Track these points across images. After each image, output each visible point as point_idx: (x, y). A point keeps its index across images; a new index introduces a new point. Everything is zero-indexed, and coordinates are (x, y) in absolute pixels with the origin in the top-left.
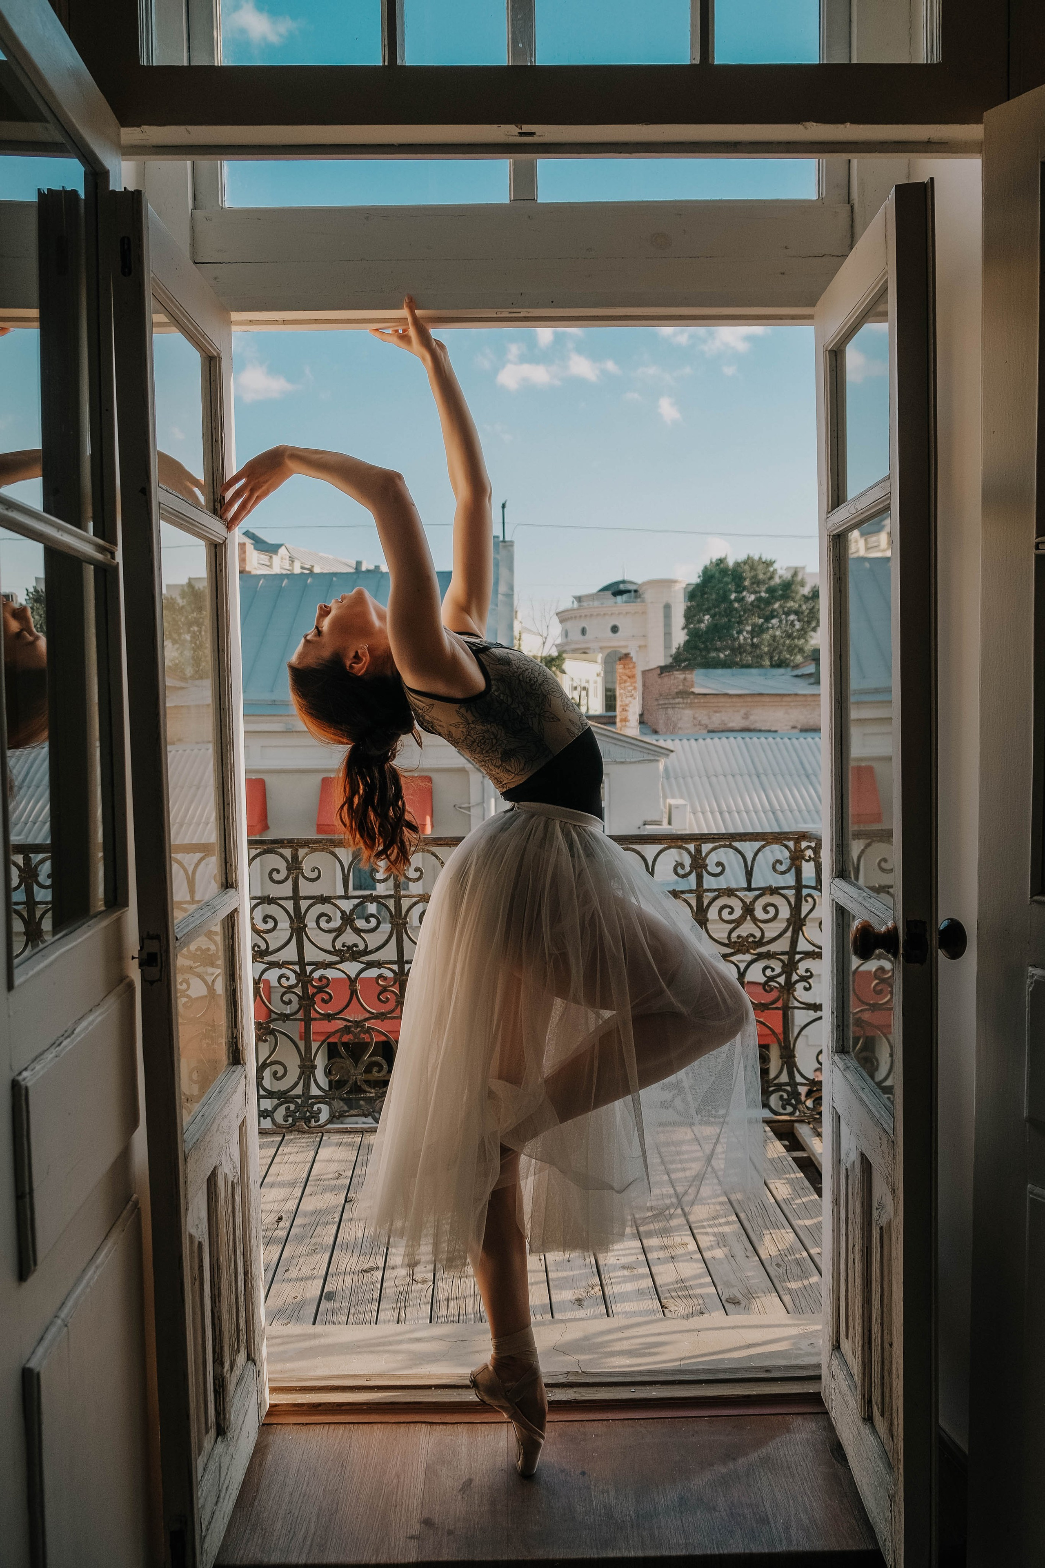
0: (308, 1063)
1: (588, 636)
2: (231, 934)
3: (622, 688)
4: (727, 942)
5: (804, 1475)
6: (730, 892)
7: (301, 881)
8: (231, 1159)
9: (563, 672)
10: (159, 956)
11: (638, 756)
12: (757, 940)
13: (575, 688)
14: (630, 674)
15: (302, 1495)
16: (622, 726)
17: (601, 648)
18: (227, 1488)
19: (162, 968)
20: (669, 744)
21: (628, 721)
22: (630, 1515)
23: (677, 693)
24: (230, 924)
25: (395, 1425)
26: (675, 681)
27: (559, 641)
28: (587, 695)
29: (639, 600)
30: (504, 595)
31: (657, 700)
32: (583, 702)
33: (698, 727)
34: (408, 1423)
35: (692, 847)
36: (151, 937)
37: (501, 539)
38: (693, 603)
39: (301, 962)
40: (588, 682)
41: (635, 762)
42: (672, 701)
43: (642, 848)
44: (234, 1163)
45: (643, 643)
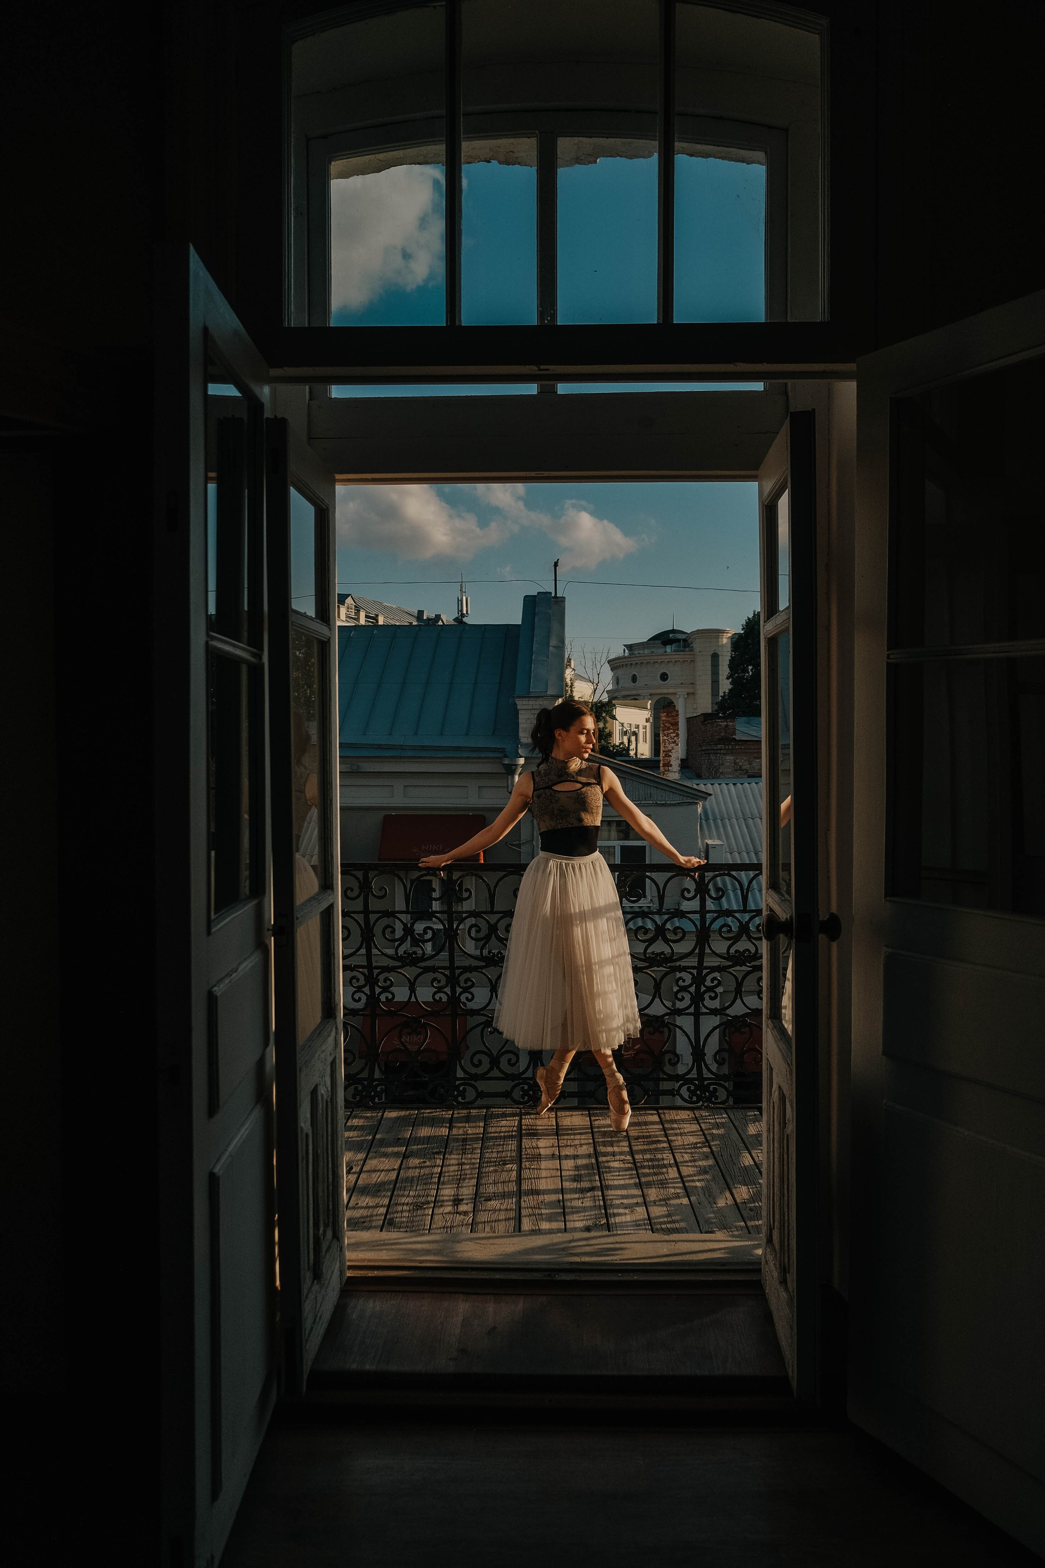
0: (373, 1052)
1: (640, 682)
3: (665, 735)
4: (726, 955)
6: (729, 913)
7: (371, 898)
8: (326, 1086)
9: (614, 718)
10: (287, 929)
11: (677, 799)
12: (753, 954)
13: (625, 733)
14: (673, 721)
15: (372, 1333)
16: (665, 771)
17: (650, 695)
18: (320, 1317)
20: (709, 789)
21: (670, 766)
22: (610, 1352)
23: (719, 740)
24: (327, 916)
26: (718, 728)
27: (610, 687)
28: (636, 740)
29: (687, 650)
30: (555, 647)
31: (700, 746)
32: (633, 746)
33: (740, 772)
36: (281, 915)
37: (553, 595)
38: (738, 653)
39: (369, 966)
40: (637, 727)
41: (674, 805)
42: (714, 747)
43: (654, 875)
44: (327, 1088)
45: (691, 691)
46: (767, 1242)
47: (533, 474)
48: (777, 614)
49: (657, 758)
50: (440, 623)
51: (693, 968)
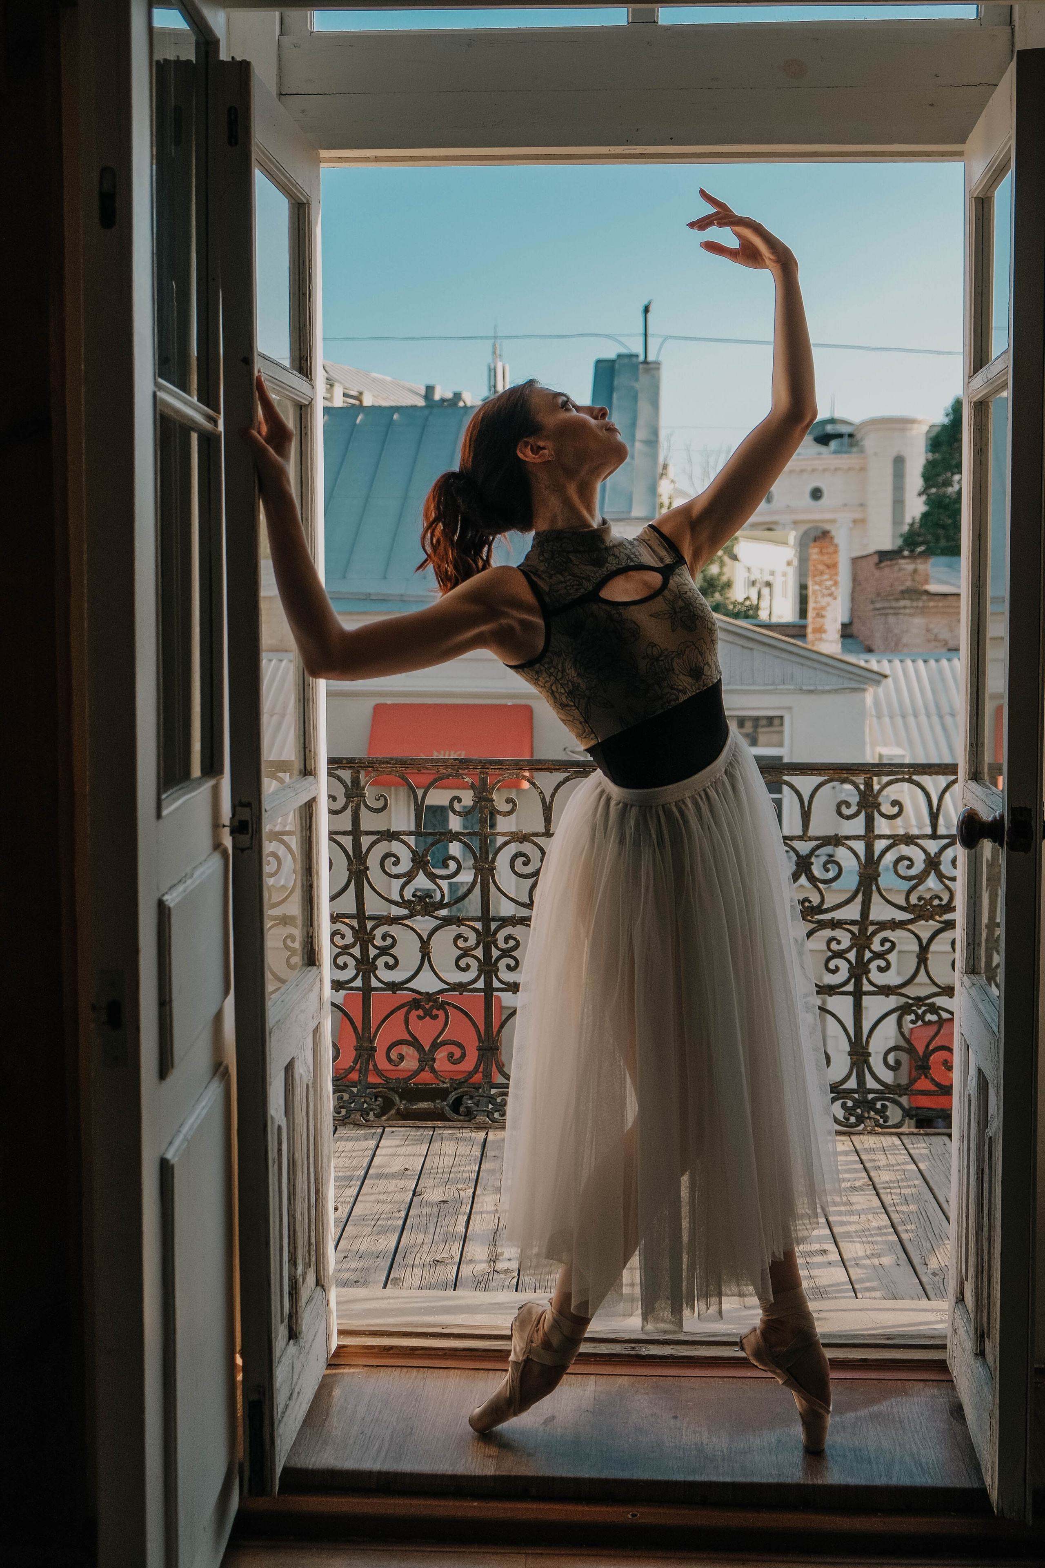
0: (366, 1044)
1: (778, 502)
2: (308, 825)
3: (816, 583)
4: (903, 903)
5: (915, 1428)
6: (909, 840)
7: (363, 811)
8: (306, 1063)
9: (735, 558)
10: (250, 825)
11: (835, 683)
12: (944, 903)
13: (753, 583)
14: (829, 562)
15: (374, 1421)
16: (816, 639)
17: (795, 523)
19: (252, 836)
20: (885, 668)
21: (825, 631)
22: (722, 1451)
23: (902, 592)
24: (308, 816)
25: (473, 1372)
26: (901, 574)
28: (771, 594)
29: (855, 449)
30: (641, 441)
31: (872, 602)
32: (765, 603)
33: (934, 643)
34: (487, 1370)
35: (860, 780)
36: (243, 805)
37: (641, 358)
38: (937, 456)
39: (361, 915)
40: (772, 573)
41: (830, 692)
42: (894, 604)
43: (797, 781)
44: (308, 1067)
45: (858, 516)
46: (957, 1303)
47: (619, 150)
48: (990, 363)
49: (802, 622)
50: (461, 404)
51: (853, 922)
